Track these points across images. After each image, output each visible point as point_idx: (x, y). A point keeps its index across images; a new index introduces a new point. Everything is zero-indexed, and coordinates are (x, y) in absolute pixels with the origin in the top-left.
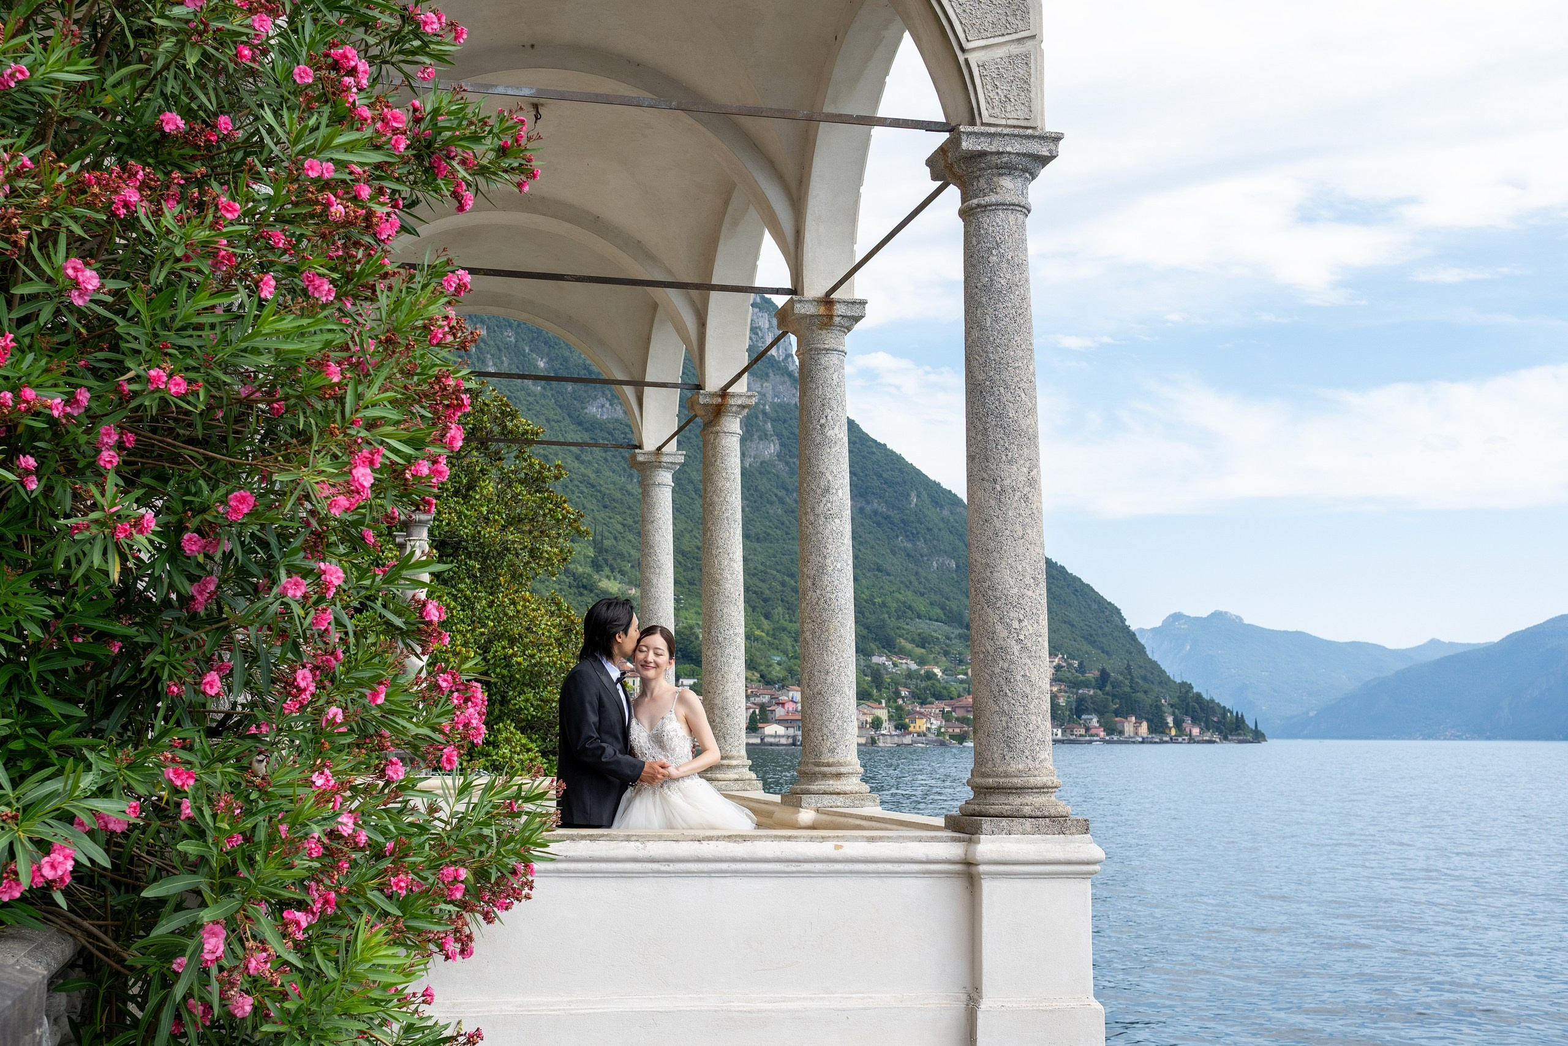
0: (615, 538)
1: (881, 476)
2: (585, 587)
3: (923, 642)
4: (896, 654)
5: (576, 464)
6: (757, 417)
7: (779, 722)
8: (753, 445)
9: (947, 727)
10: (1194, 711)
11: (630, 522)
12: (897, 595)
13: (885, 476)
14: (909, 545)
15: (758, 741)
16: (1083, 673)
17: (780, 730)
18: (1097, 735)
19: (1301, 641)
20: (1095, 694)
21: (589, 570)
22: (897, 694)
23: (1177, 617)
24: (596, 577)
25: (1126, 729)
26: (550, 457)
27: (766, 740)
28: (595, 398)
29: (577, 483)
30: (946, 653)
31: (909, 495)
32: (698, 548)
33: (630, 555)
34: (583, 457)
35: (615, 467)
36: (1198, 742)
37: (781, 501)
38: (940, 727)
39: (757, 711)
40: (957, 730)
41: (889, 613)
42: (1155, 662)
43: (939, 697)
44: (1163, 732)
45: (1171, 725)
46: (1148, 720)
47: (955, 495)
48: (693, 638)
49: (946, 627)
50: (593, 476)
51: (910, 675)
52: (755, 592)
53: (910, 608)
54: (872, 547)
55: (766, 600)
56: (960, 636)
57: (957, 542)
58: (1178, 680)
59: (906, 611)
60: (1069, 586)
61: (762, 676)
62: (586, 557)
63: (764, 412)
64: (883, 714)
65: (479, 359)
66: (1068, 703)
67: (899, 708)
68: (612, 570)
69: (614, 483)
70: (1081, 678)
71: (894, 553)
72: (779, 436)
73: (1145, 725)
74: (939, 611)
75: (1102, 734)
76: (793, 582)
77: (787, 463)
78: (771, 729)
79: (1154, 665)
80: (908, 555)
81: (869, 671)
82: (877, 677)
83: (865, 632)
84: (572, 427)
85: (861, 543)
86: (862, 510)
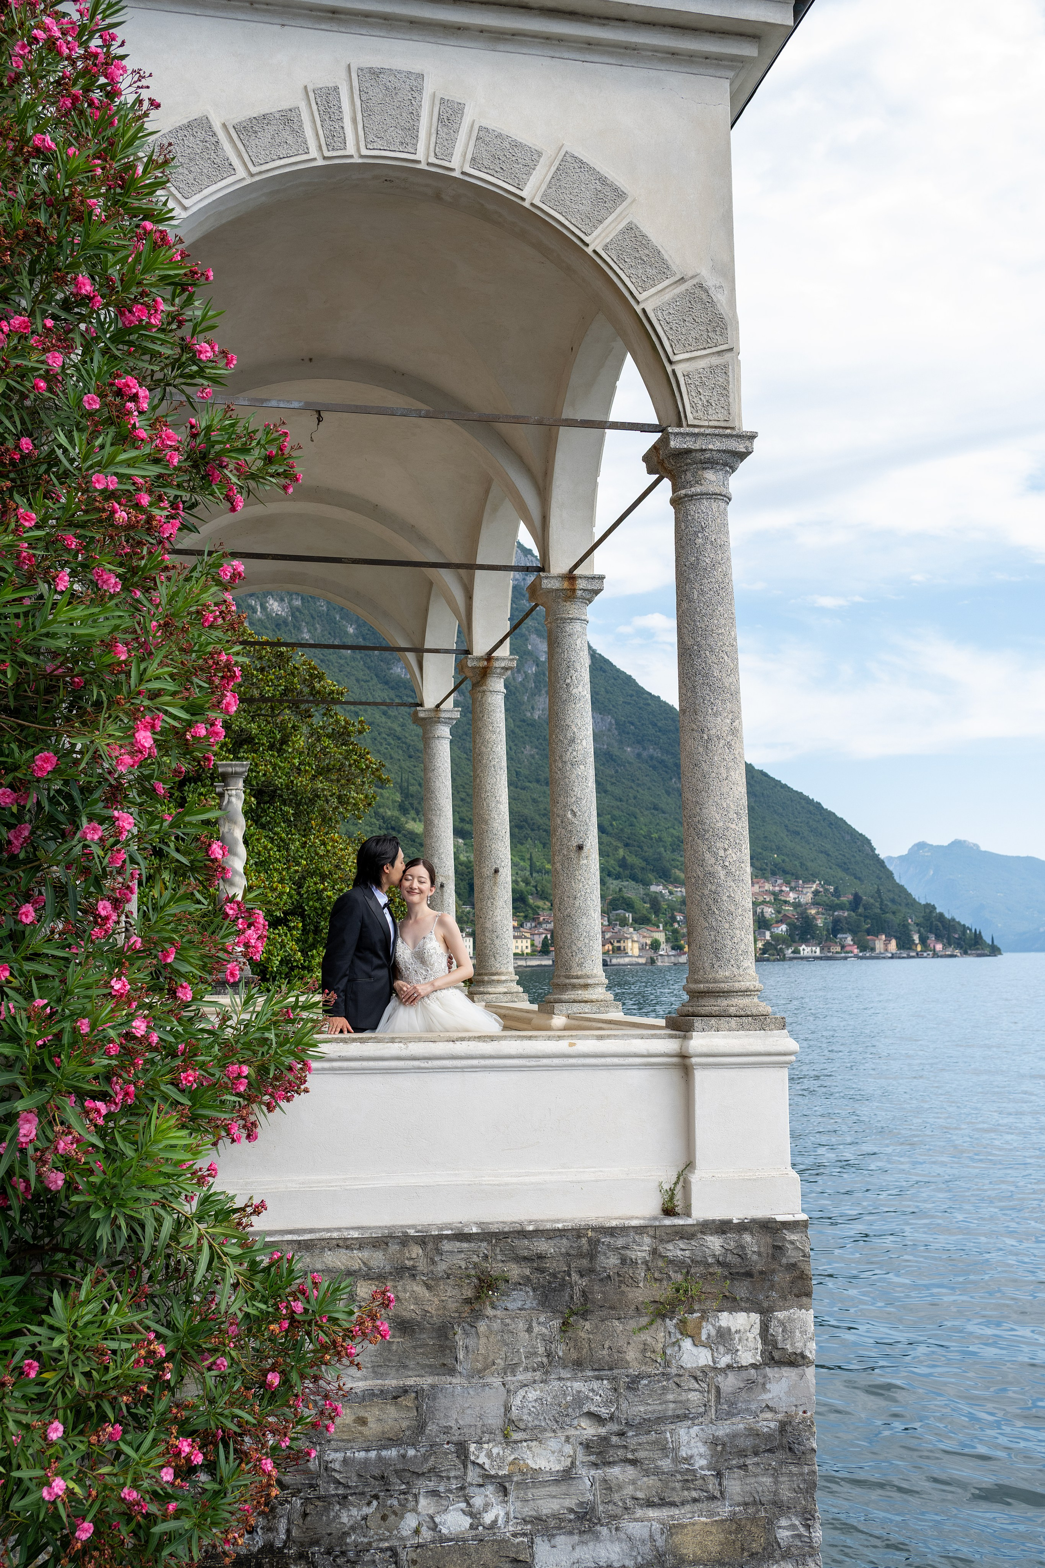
0: (420, 785)
1: (656, 725)
4: (671, 883)
5: (384, 719)
10: (938, 929)
12: (671, 830)
13: (659, 724)
16: (838, 897)
18: (852, 952)
19: (1030, 864)
20: (849, 916)
21: (396, 814)
22: (673, 919)
23: (922, 845)
24: (402, 820)
25: (877, 946)
29: (384, 735)
34: (390, 713)
36: (942, 957)
41: (665, 847)
42: (902, 887)
44: (910, 949)
45: (917, 941)
46: (896, 938)
50: (398, 729)
54: (649, 788)
58: (923, 902)
60: (825, 819)
62: (394, 801)
64: (661, 936)
65: (294, 625)
66: (825, 924)
67: (675, 932)
68: (418, 813)
70: (837, 901)
71: (668, 793)
73: (893, 942)
75: (856, 951)
79: (902, 889)
81: (647, 899)
82: (655, 902)
83: (644, 864)
84: (379, 686)
85: (639, 785)
86: (639, 755)
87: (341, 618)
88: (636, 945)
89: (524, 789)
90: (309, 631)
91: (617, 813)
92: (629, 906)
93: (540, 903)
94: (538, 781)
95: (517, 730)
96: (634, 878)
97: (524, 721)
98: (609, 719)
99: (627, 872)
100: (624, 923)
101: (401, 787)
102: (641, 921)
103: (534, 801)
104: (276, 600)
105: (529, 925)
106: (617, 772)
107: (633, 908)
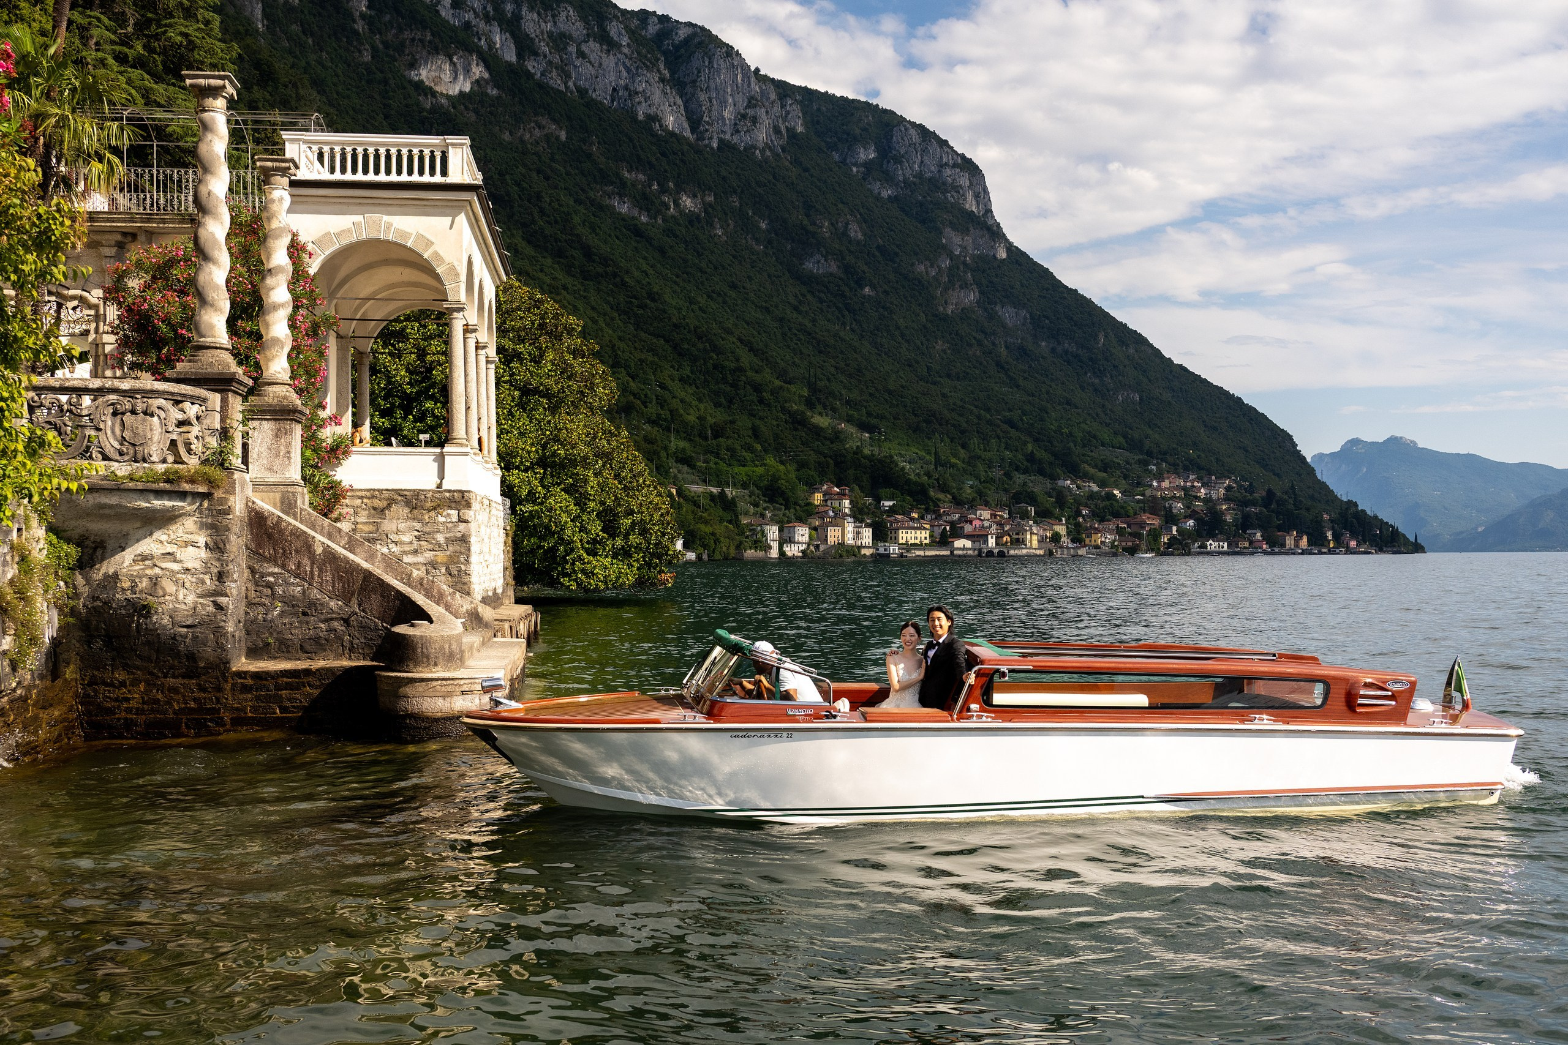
0: (829, 380)
1: (1071, 319)
2: (799, 423)
3: (1105, 467)
4: (1080, 478)
5: (795, 315)
6: (958, 268)
7: (968, 537)
8: (955, 294)
9: (1120, 541)
10: (1353, 525)
11: (842, 364)
12: (1083, 425)
13: (1075, 318)
14: (1097, 381)
15: (948, 553)
16: (1251, 493)
17: (968, 544)
18: (1261, 548)
19: (1472, 464)
20: (1261, 512)
21: (802, 408)
22: (1078, 513)
23: (1355, 442)
24: (809, 413)
25: (1288, 542)
26: (772, 309)
27: (956, 552)
28: (811, 255)
29: (794, 331)
30: (1126, 477)
31: (1097, 335)
32: (902, 387)
33: (841, 395)
34: (801, 308)
35: (829, 316)
36: (1355, 553)
37: (980, 343)
38: (1114, 541)
39: (948, 528)
40: (1130, 544)
41: (1075, 442)
42: (1324, 483)
43: (1116, 515)
44: (1323, 545)
45: (1330, 538)
46: (1308, 535)
47: (1140, 335)
48: (893, 466)
49: (1127, 454)
50: (809, 325)
51: (1092, 496)
52: (953, 425)
53: (1095, 437)
54: (1063, 383)
55: (963, 432)
56: (1140, 461)
57: (1141, 377)
58: (1345, 499)
59: (1090, 440)
60: (1244, 415)
61: (954, 498)
62: (801, 396)
63: (965, 263)
64: (1062, 529)
65: (707, 222)
66: (1235, 520)
67: (1078, 525)
68: (825, 407)
69: (828, 331)
70: (1250, 497)
71: (1082, 388)
72: (979, 285)
73: (1305, 539)
74: (1121, 439)
75: (1265, 547)
76: (988, 416)
77: (986, 310)
78: (959, 543)
79: (1323, 486)
80: (1096, 390)
81: (1054, 494)
82: (1061, 498)
83: (1052, 459)
84: (791, 281)
85: (1052, 380)
86: (1053, 350)
87: (754, 213)
88: (1035, 537)
89: (934, 383)
90: (722, 227)
91: (1028, 408)
92: (1032, 499)
93: (941, 496)
94: (949, 376)
95: (929, 325)
96: (1041, 472)
97: (936, 316)
98: (1023, 313)
99: (1036, 467)
100: (1025, 516)
101: (809, 383)
102: (1044, 515)
103: (944, 395)
104: (688, 197)
105: (929, 517)
106: (1030, 366)
107: (1036, 501)
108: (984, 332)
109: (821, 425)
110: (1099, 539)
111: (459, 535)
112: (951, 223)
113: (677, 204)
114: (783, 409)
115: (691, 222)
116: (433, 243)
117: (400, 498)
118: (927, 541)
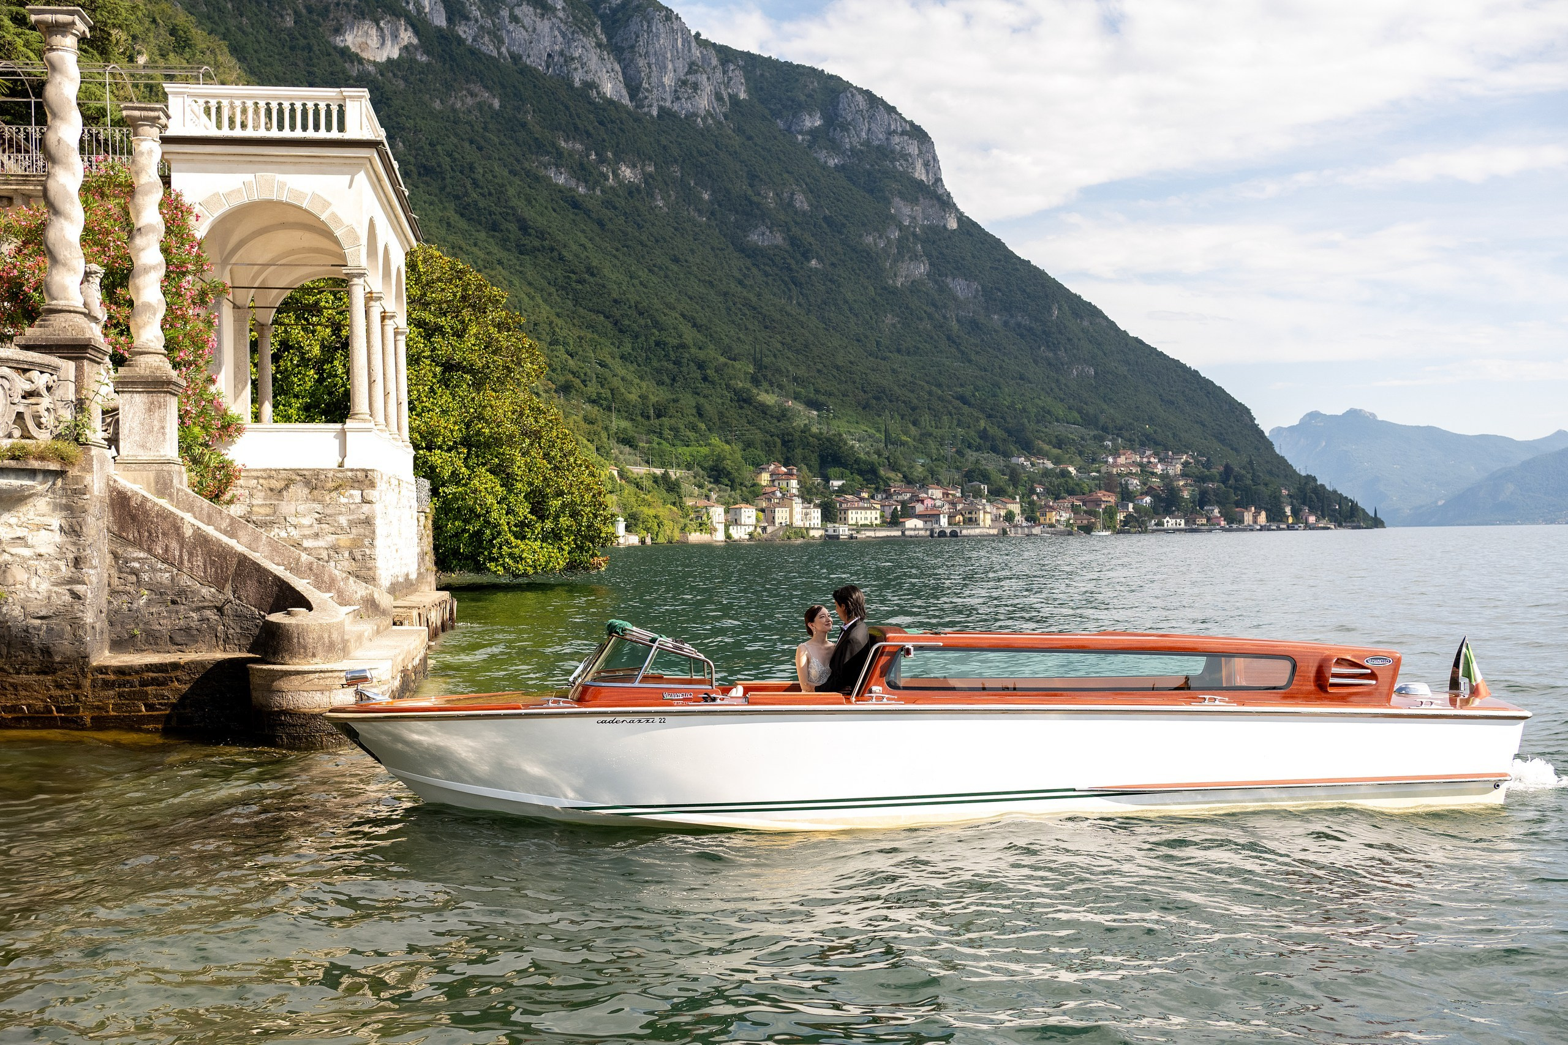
0: (775, 356)
1: (1024, 291)
2: (745, 401)
3: (1060, 443)
4: (1034, 455)
5: (739, 289)
6: (908, 240)
7: (919, 517)
8: (905, 266)
9: (1076, 520)
10: (1311, 500)
11: (789, 340)
12: (1037, 401)
13: (1028, 290)
14: (1051, 355)
15: (899, 533)
16: (1209, 468)
17: (919, 523)
18: (1219, 524)
19: (1432, 436)
20: (1219, 488)
21: (748, 385)
22: (1032, 491)
23: (1314, 416)
24: (755, 391)
25: (1246, 518)
26: (715, 283)
27: (907, 533)
28: (756, 227)
30: (1081, 453)
31: (1050, 308)
32: (851, 362)
33: (788, 371)
34: (746, 282)
35: (775, 290)
36: (1314, 529)
37: (930, 317)
38: (1069, 519)
39: (899, 508)
40: (1085, 522)
41: (1028, 418)
42: (1282, 457)
43: (1071, 493)
44: (1281, 521)
45: (1289, 513)
46: (1266, 510)
47: (1095, 307)
48: (841, 444)
49: (1083, 430)
50: (754, 299)
51: (1046, 473)
52: (904, 402)
53: (1049, 412)
54: (1016, 358)
55: (914, 409)
56: (1095, 437)
57: (1096, 350)
58: (1303, 474)
59: (1044, 416)
60: (1201, 388)
61: (905, 477)
62: (746, 373)
63: (914, 234)
64: (1015, 508)
65: (648, 193)
66: (1192, 496)
67: (1032, 503)
68: (771, 384)
69: (774, 305)
70: (1207, 473)
71: (1036, 362)
72: (929, 256)
73: (1263, 514)
74: (1076, 415)
75: (1223, 523)
76: (940, 392)
77: (936, 282)
78: (911, 523)
79: (1282, 460)
80: (1050, 364)
81: (1008, 471)
82: (1014, 477)
83: (1005, 435)
84: (736, 254)
85: (1005, 354)
86: (1006, 324)
87: (696, 184)
88: (988, 517)
89: (884, 359)
90: (663, 198)
91: (980, 383)
92: (985, 478)
93: (892, 475)
94: (899, 351)
95: (878, 298)
96: (994, 449)
97: (885, 289)
98: (975, 285)
99: (988, 444)
100: (978, 494)
101: (754, 359)
102: (997, 494)
103: (894, 371)
104: (628, 167)
105: (879, 496)
106: (983, 340)
107: (989, 479)
108: (935, 305)
109: (768, 403)
110: (1053, 517)
111: (363, 517)
112: (900, 193)
113: (616, 175)
114: (728, 386)
115: (630, 193)
116: (330, 204)
117: (298, 478)
118: (878, 522)
